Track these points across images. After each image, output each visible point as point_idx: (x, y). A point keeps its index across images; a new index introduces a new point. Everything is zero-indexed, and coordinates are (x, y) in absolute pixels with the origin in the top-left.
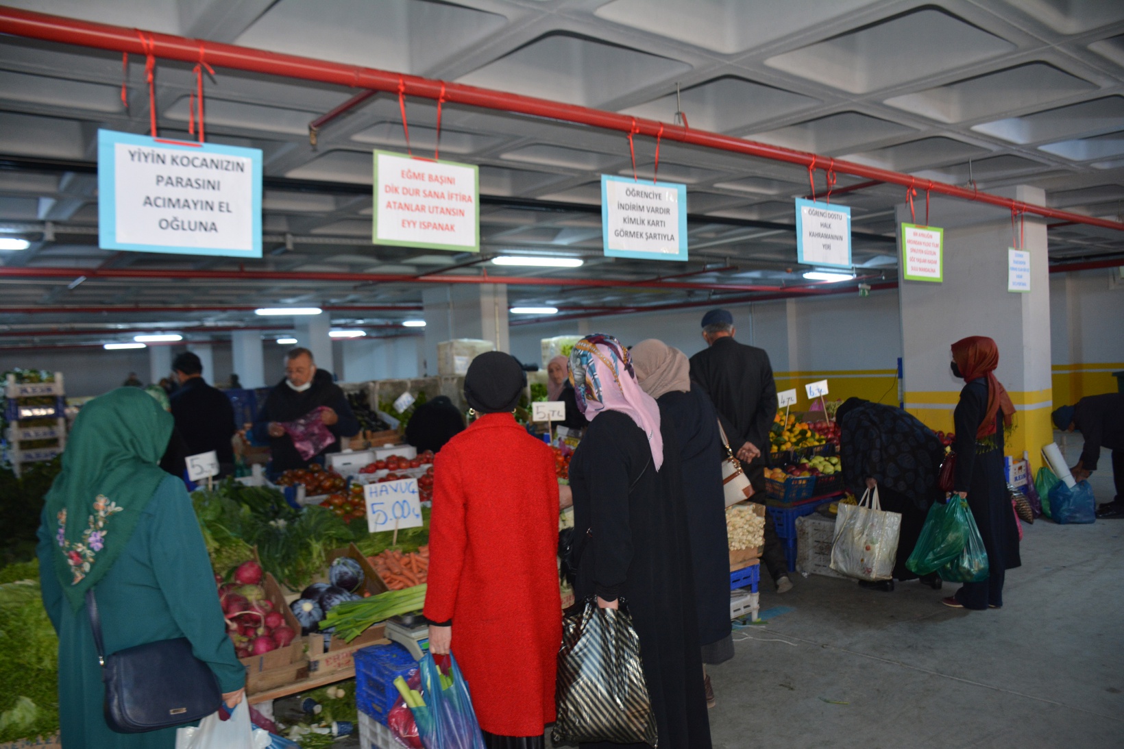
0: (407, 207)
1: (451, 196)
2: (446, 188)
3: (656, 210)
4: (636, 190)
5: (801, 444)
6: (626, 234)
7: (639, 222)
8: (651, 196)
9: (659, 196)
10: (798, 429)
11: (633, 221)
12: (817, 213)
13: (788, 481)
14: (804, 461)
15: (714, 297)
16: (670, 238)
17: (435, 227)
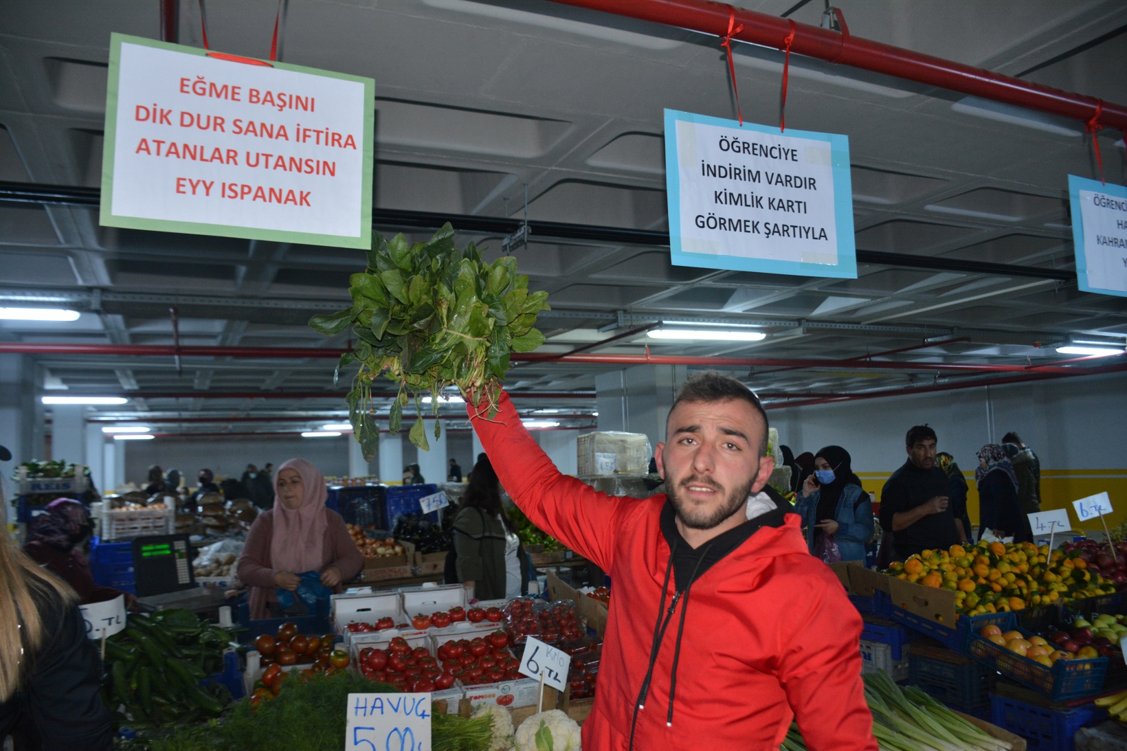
0: (192, 152)
1: (302, 135)
2: (292, 118)
3: (788, 181)
4: (741, 140)
5: (1074, 594)
6: (721, 223)
7: (749, 202)
8: (775, 152)
9: (792, 154)
10: (1067, 568)
11: (738, 200)
12: (1109, 204)
13: (1059, 665)
14: (1083, 623)
15: (941, 381)
16: (817, 235)
17: (259, 194)
